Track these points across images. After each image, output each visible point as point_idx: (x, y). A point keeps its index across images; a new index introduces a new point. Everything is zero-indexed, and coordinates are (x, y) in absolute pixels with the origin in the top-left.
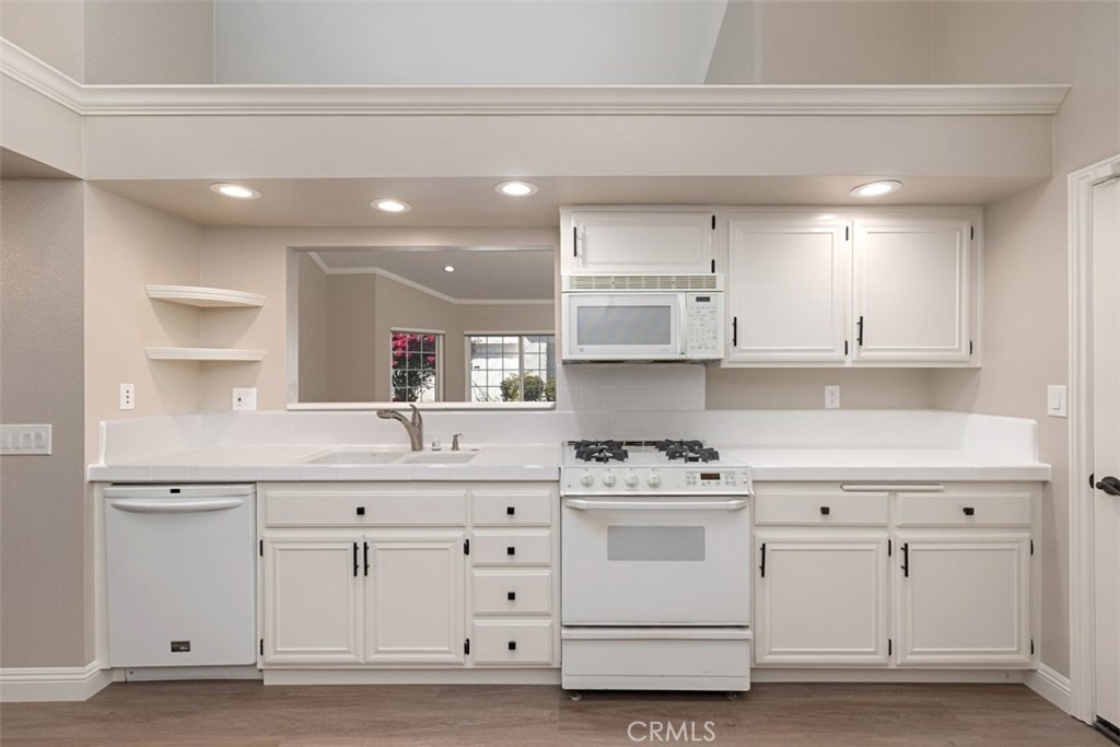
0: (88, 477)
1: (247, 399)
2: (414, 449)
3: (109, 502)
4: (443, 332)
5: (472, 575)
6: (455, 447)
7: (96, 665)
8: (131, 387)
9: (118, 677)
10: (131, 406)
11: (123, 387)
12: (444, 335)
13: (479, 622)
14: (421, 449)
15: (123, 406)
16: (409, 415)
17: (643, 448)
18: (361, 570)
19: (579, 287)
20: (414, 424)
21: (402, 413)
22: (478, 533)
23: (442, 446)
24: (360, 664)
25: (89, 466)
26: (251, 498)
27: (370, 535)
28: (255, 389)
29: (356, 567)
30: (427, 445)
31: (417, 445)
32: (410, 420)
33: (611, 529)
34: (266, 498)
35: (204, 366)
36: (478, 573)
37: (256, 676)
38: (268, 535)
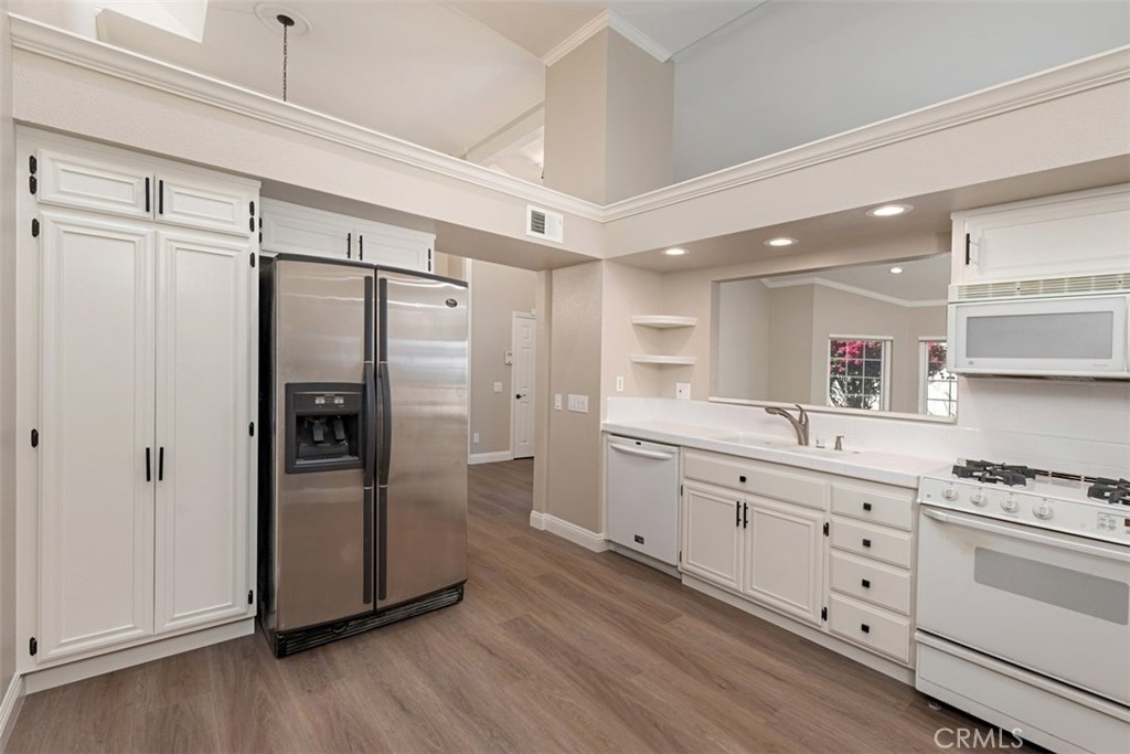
0: (601, 428)
1: (685, 390)
2: (800, 443)
3: (610, 444)
4: (891, 338)
5: (830, 555)
6: (838, 446)
7: (602, 536)
8: (622, 378)
9: (612, 548)
10: (621, 390)
11: (619, 378)
12: (892, 341)
13: (835, 597)
14: (807, 444)
15: (618, 390)
16: (796, 415)
17: (1050, 478)
18: (741, 523)
19: (969, 296)
20: (801, 421)
21: (789, 412)
22: (836, 519)
23: (826, 445)
24: (739, 592)
25: (602, 422)
26: (676, 456)
27: (750, 499)
28: (689, 385)
29: (738, 520)
30: (812, 441)
31: (803, 439)
32: (798, 419)
33: (979, 550)
34: (684, 457)
35: (661, 366)
36: (837, 555)
37: (678, 576)
38: (686, 483)
